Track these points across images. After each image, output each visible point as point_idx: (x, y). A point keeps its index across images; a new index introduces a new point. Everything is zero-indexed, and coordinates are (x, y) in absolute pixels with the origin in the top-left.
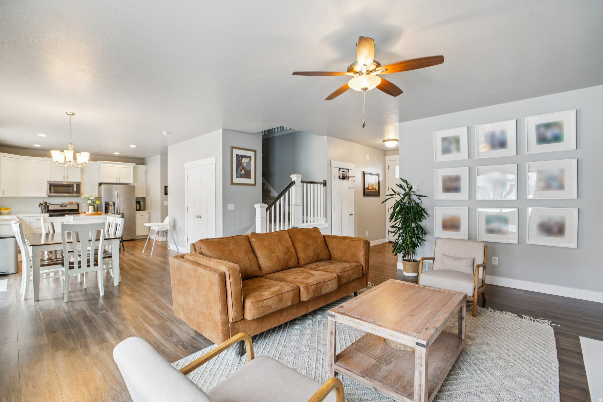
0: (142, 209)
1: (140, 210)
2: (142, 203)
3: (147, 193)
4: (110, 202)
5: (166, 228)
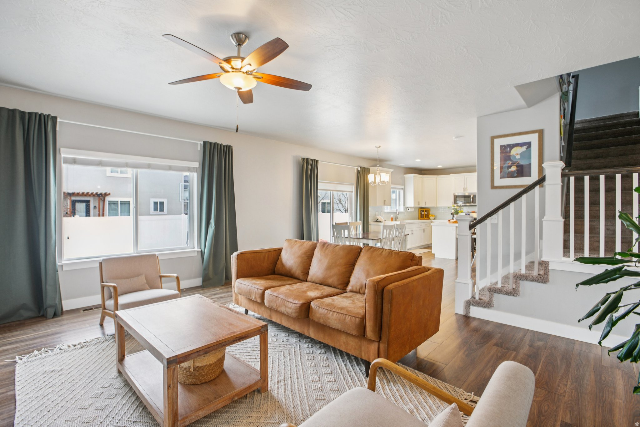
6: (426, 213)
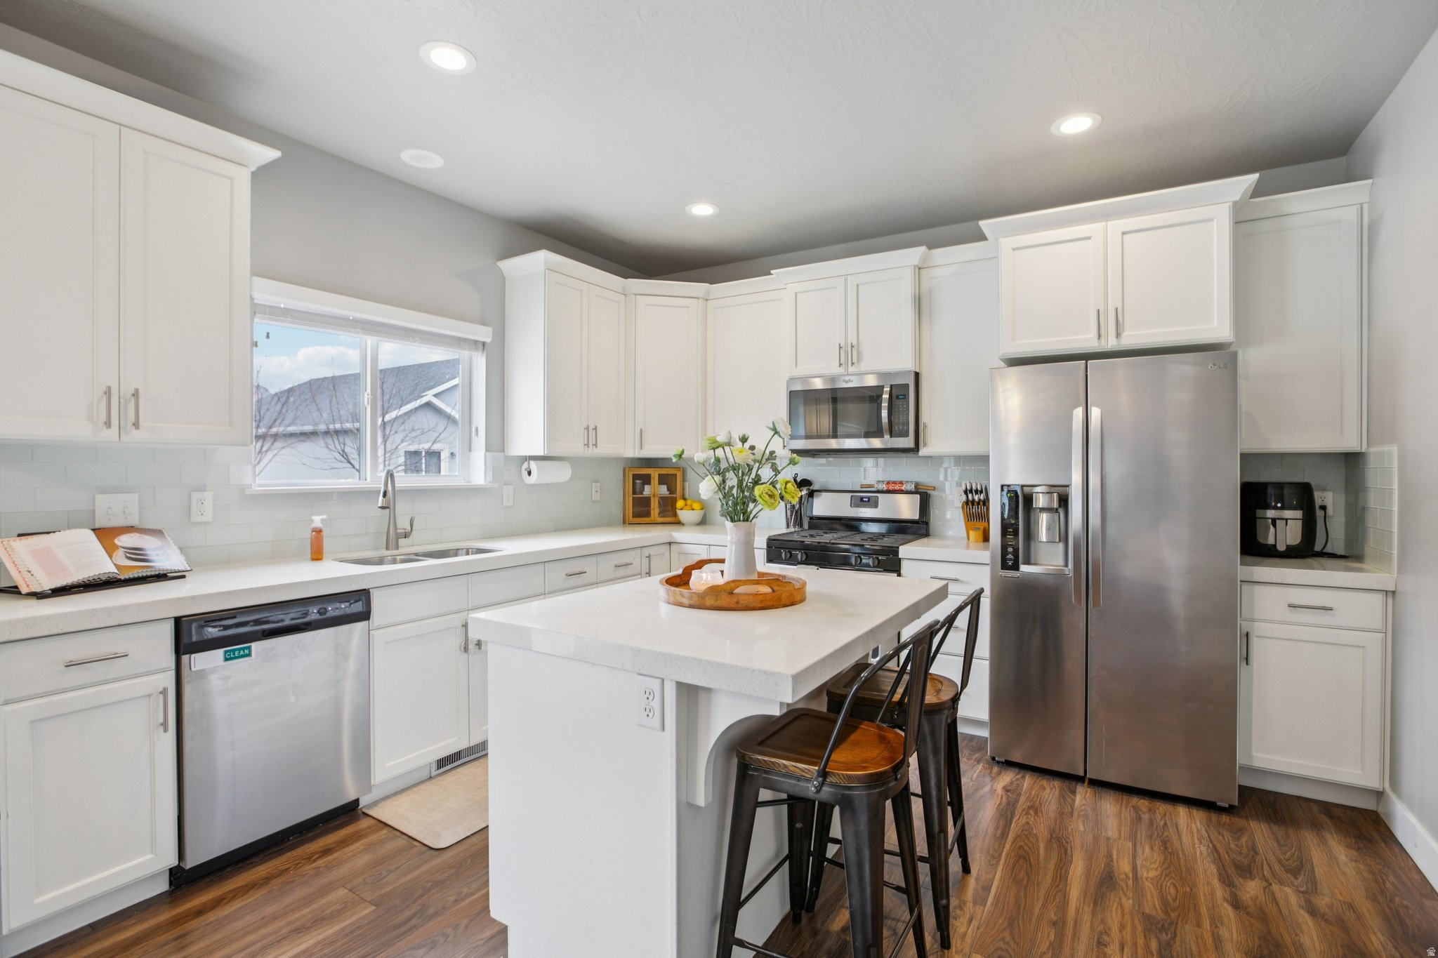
0: (1337, 543)
4: (1039, 490)
6: (663, 490)
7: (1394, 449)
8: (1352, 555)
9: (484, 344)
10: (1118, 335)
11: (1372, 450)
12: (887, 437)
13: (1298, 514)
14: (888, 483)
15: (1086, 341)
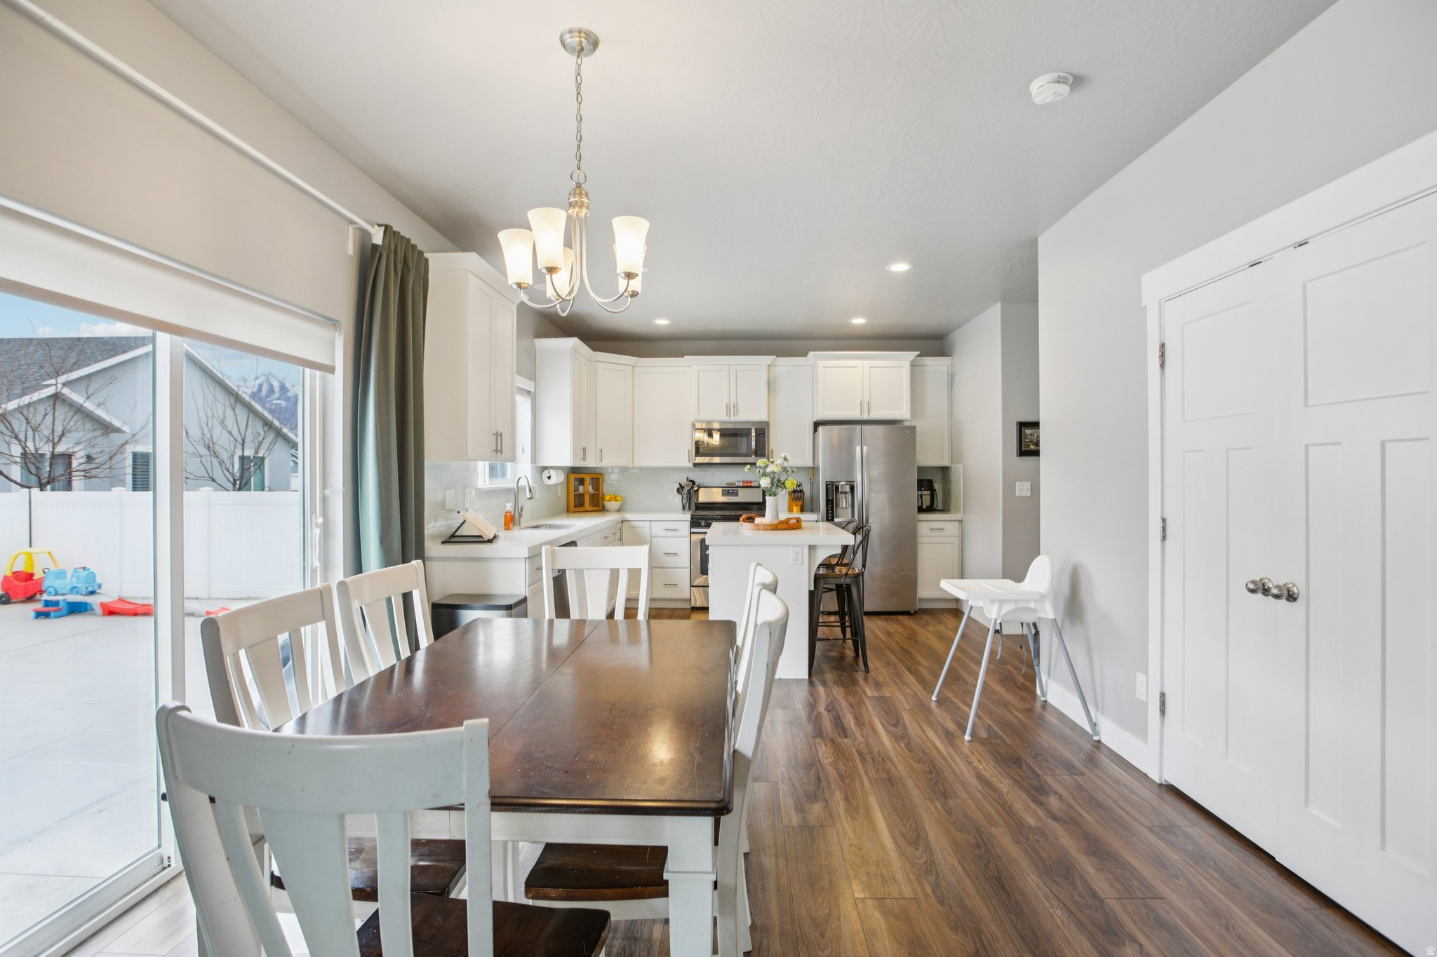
0: (940, 507)
1: (931, 509)
2: (937, 486)
3: (955, 454)
4: (842, 483)
5: (1034, 610)
7: (961, 465)
8: (946, 509)
9: (530, 392)
10: (869, 413)
11: (953, 466)
12: (753, 456)
13: (928, 493)
14: (743, 482)
15: (855, 414)
